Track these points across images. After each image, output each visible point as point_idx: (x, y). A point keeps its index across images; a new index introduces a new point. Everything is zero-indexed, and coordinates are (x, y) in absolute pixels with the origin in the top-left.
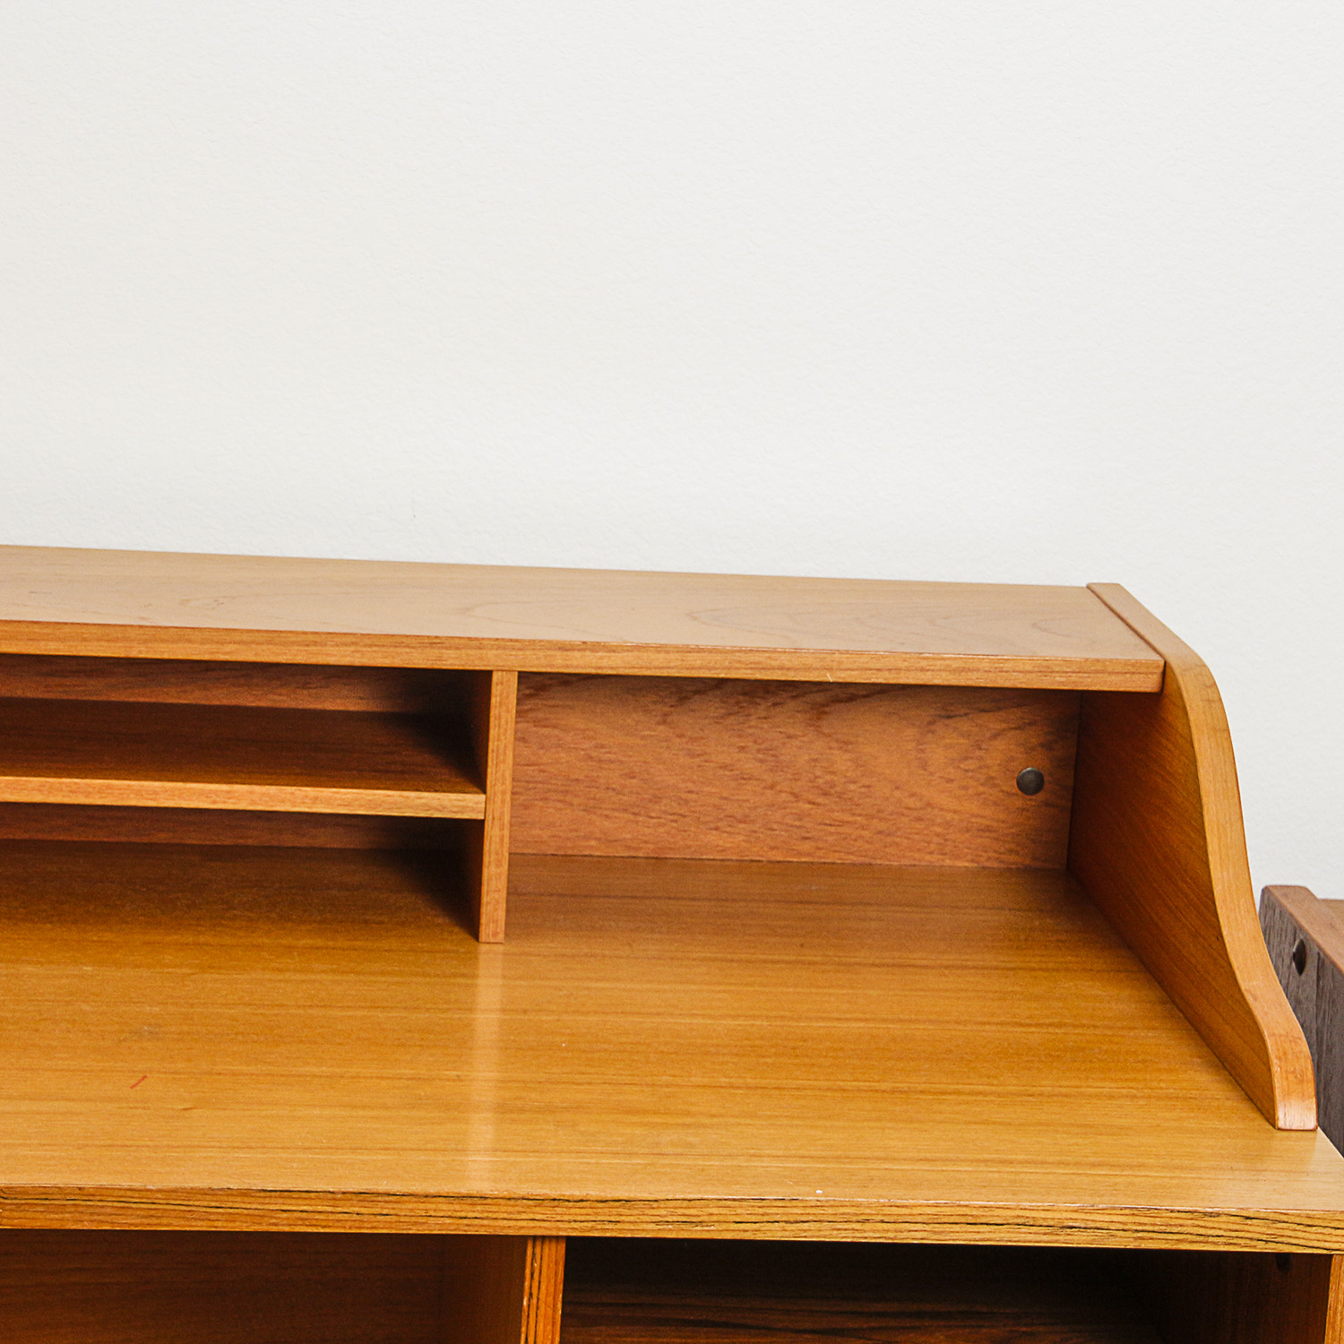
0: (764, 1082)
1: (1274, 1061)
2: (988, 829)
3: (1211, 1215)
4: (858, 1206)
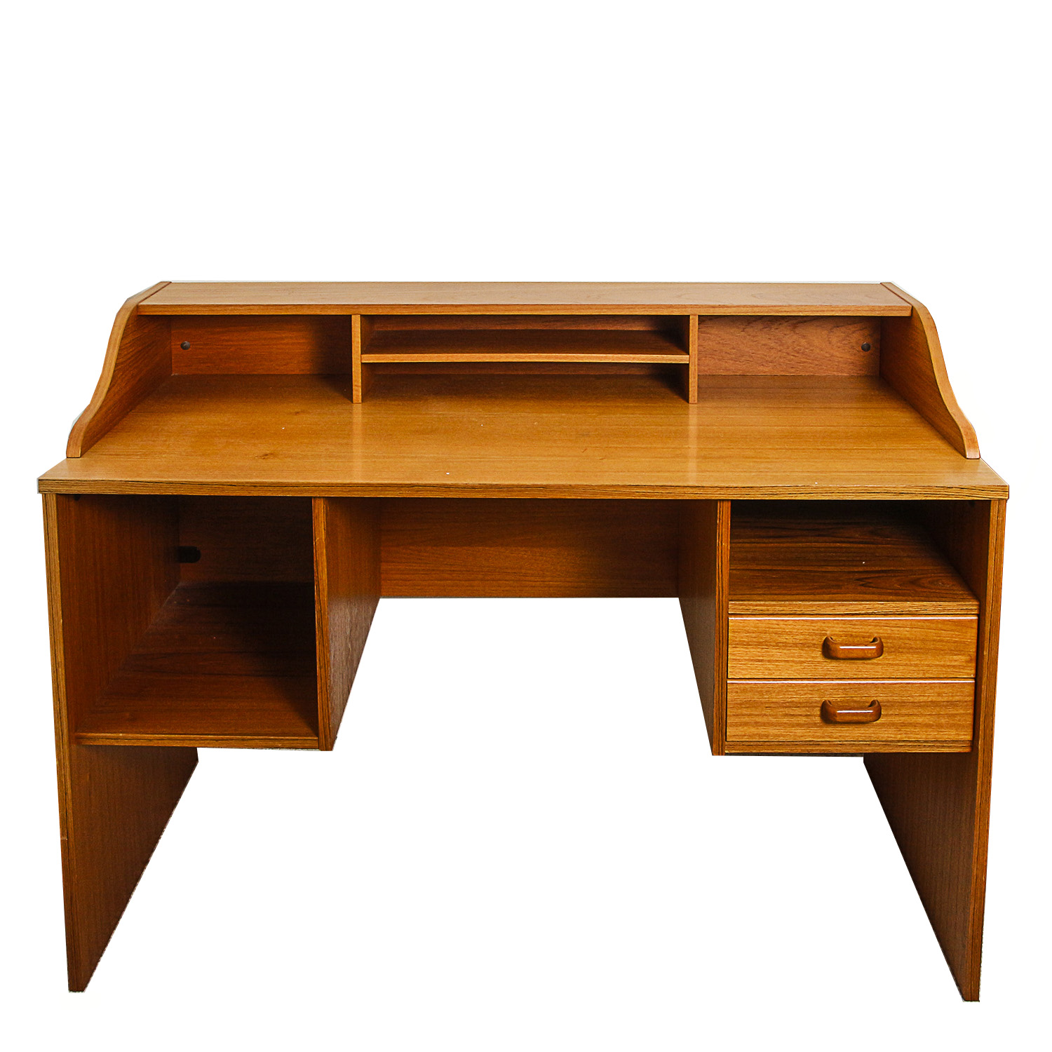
0: (791, 447)
1: (964, 436)
2: (852, 363)
3: (949, 488)
4: (830, 487)
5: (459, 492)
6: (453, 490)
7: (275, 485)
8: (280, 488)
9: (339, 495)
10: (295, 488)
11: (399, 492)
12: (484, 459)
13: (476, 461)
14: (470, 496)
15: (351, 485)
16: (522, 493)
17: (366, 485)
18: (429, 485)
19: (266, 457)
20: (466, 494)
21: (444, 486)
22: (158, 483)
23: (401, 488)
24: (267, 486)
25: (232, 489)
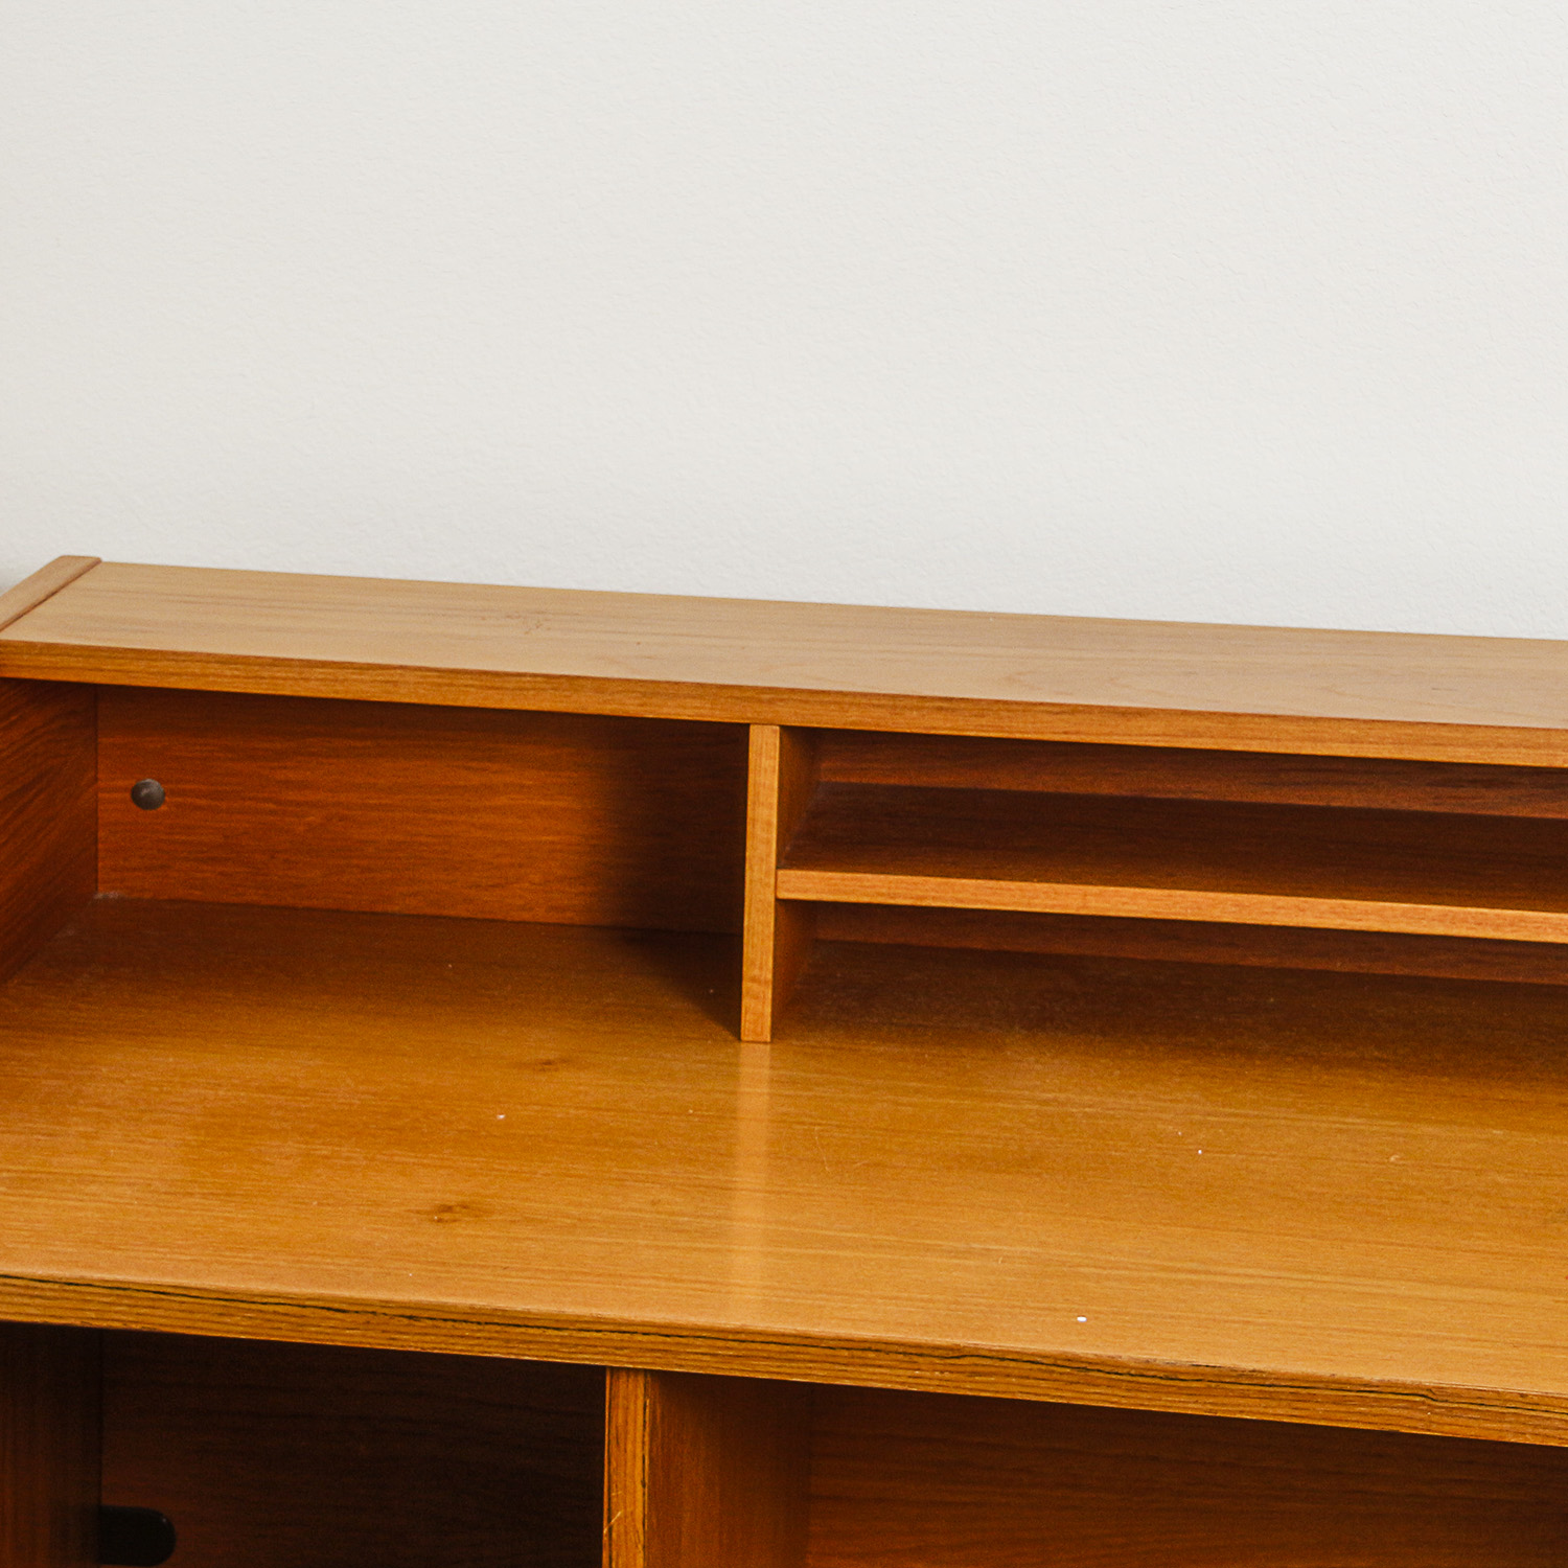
5: (1120, 1388)
6: (1099, 1381)
7: (484, 1319)
8: (498, 1328)
9: (701, 1368)
10: (550, 1332)
11: (909, 1373)
12: (1211, 1278)
13: (1181, 1282)
14: (1159, 1406)
15: (743, 1337)
16: (1343, 1409)
17: (798, 1341)
18: (1016, 1357)
19: (446, 1216)
20: (1145, 1395)
21: (1067, 1364)
22: (77, 1285)
23: (915, 1358)
24: (454, 1321)
25: (332, 1323)
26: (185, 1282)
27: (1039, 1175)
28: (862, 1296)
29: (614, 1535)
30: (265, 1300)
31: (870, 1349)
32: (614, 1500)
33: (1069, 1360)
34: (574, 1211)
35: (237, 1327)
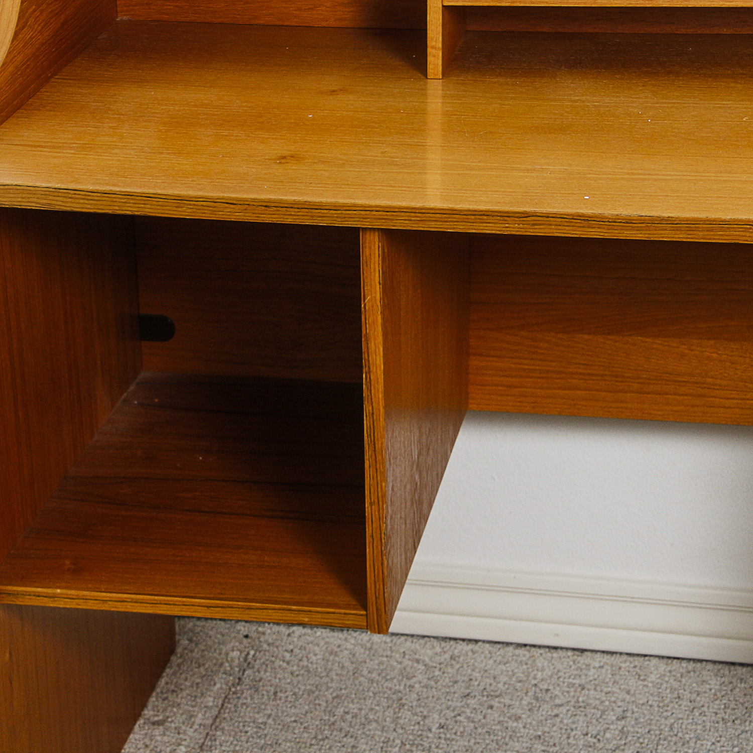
5: (604, 228)
6: (594, 226)
7: (300, 206)
8: (307, 210)
9: (404, 226)
10: (332, 212)
11: (503, 225)
12: (650, 177)
13: (636, 179)
14: (623, 237)
15: (424, 211)
16: (712, 233)
17: (450, 212)
18: (554, 215)
19: (283, 161)
20: (616, 231)
21: (579, 218)
22: (109, 194)
23: (506, 218)
24: (286, 207)
25: (229, 210)
26: (159, 192)
27: (569, 134)
28: (481, 191)
29: (367, 308)
30: (197, 200)
31: (484, 215)
32: (366, 291)
33: (580, 216)
34: (343, 157)
35: (185, 213)
